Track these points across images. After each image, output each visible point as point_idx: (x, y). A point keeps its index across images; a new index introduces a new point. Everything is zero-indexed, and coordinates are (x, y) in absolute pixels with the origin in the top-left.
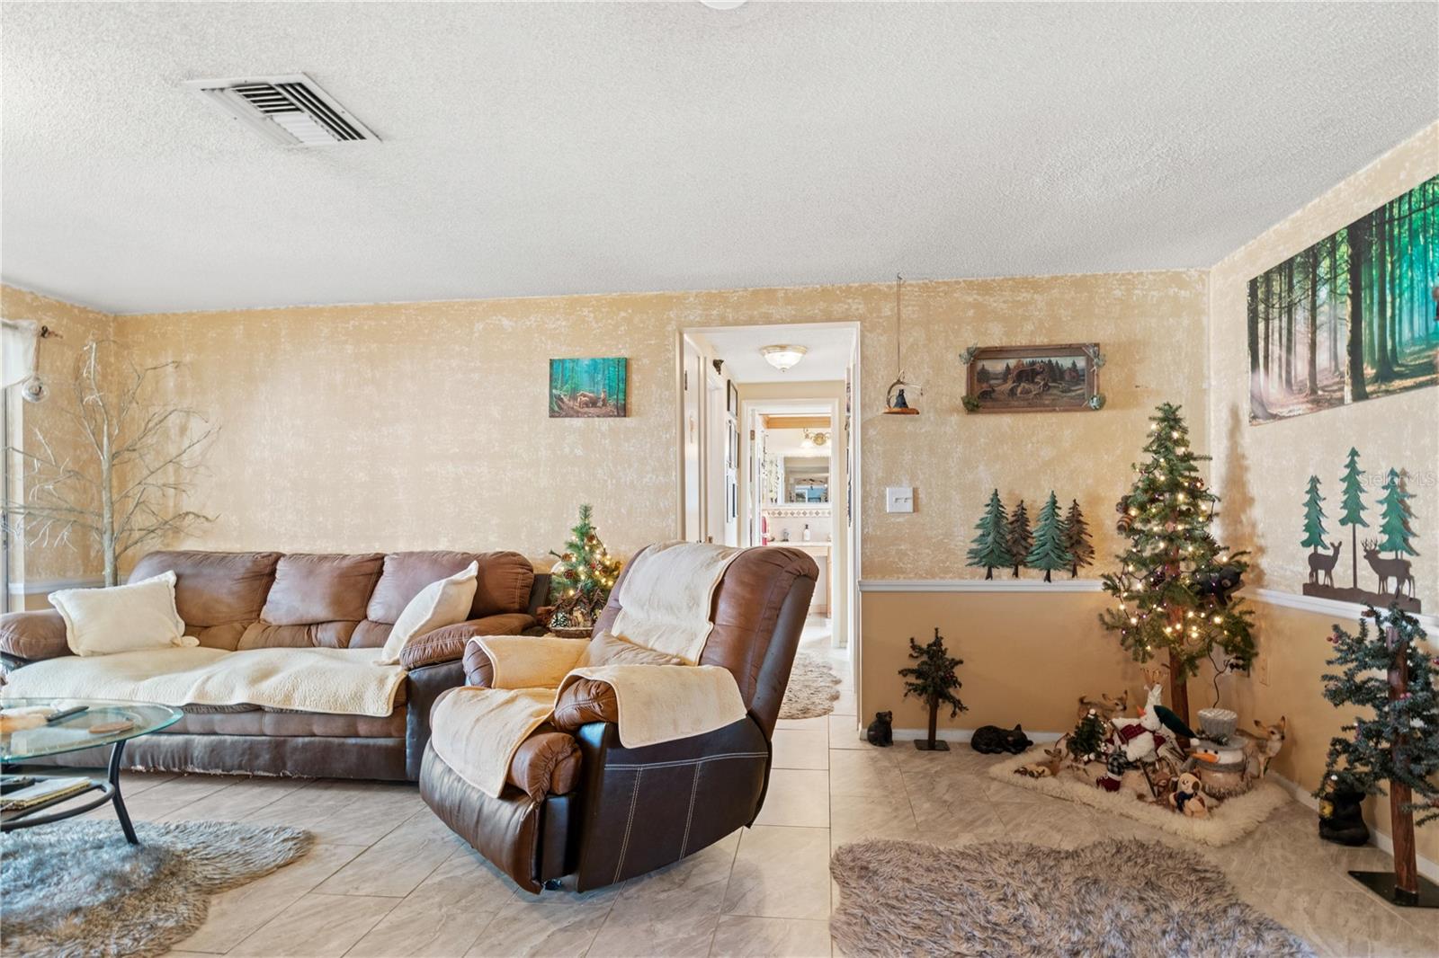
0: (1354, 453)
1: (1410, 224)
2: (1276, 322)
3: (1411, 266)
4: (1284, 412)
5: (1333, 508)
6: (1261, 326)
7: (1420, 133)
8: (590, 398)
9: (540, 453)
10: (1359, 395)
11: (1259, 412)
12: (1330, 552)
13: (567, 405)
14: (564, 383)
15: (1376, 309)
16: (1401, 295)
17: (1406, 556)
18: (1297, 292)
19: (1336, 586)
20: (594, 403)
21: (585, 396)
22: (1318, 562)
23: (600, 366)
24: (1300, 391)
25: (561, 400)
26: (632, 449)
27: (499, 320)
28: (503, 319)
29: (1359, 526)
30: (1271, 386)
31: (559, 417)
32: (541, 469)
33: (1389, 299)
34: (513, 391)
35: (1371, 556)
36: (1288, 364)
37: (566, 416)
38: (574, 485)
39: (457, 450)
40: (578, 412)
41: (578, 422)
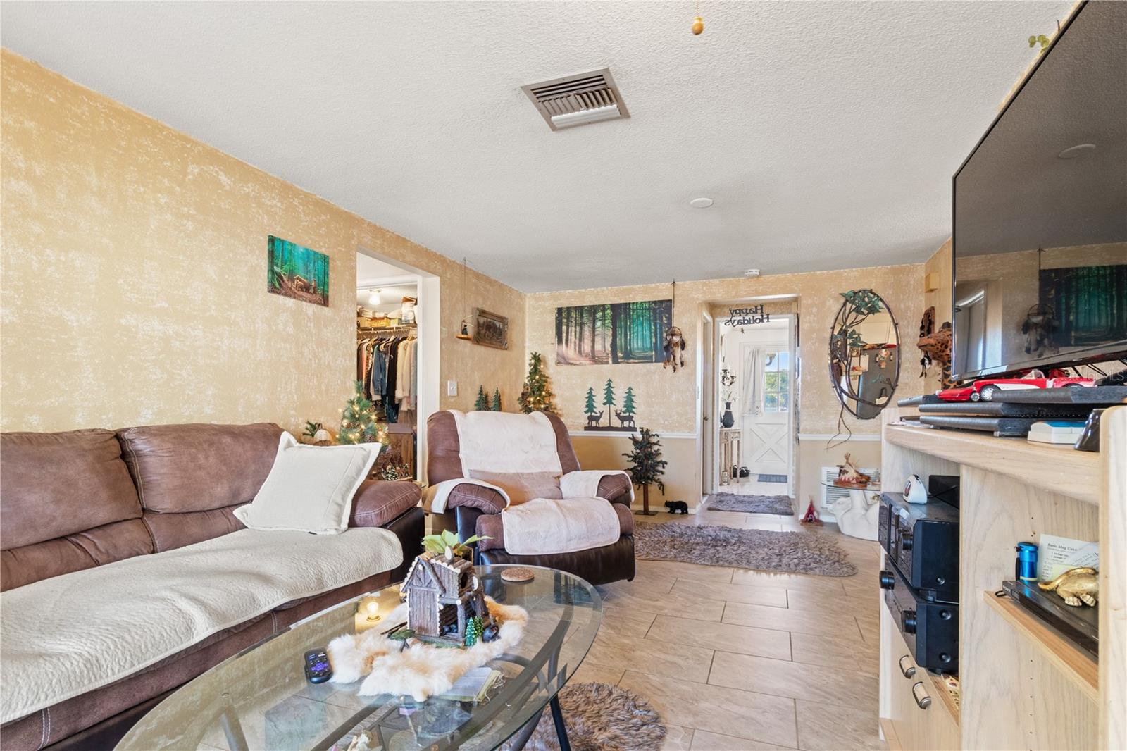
0: (610, 381)
1: (637, 312)
2: (573, 328)
3: (637, 325)
4: (578, 363)
5: (599, 398)
6: (564, 328)
7: (639, 286)
8: (304, 283)
9: (257, 326)
10: (616, 361)
11: (562, 361)
12: (599, 415)
13: (286, 284)
14: (284, 263)
15: (623, 335)
16: (633, 333)
17: (631, 414)
18: (585, 320)
19: (601, 426)
20: (306, 288)
21: (300, 280)
22: (591, 418)
23: (312, 257)
24: (586, 356)
25: (282, 278)
26: (329, 335)
27: (216, 172)
28: (221, 173)
29: (612, 406)
30: (570, 352)
31: (279, 294)
32: (258, 341)
33: (628, 333)
34: (231, 255)
35: (618, 415)
36: (580, 345)
37: (286, 295)
38: (286, 360)
39: (166, 305)
40: (295, 293)
41: (290, 302)
